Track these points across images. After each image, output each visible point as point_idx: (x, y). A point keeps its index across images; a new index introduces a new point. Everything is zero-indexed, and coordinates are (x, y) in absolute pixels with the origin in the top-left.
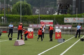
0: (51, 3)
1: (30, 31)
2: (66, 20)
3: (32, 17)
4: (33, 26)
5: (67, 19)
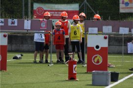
2: (127, 4)
4: (6, 22)
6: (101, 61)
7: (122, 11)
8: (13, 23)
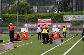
0: (52, 2)
1: (24, 32)
5: (67, 17)
6: (57, 36)
7: (64, 20)
8: (30, 25)
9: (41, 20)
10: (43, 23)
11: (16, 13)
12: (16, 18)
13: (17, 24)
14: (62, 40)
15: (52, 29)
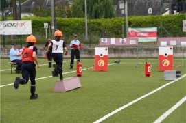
1: (101, 55)
3: (112, 21)
6: (168, 64)
7: (184, 31)
9: (135, 30)
10: (140, 36)
11: (83, 16)
12: (84, 25)
13: (87, 38)
14: (178, 72)
15: (158, 50)
